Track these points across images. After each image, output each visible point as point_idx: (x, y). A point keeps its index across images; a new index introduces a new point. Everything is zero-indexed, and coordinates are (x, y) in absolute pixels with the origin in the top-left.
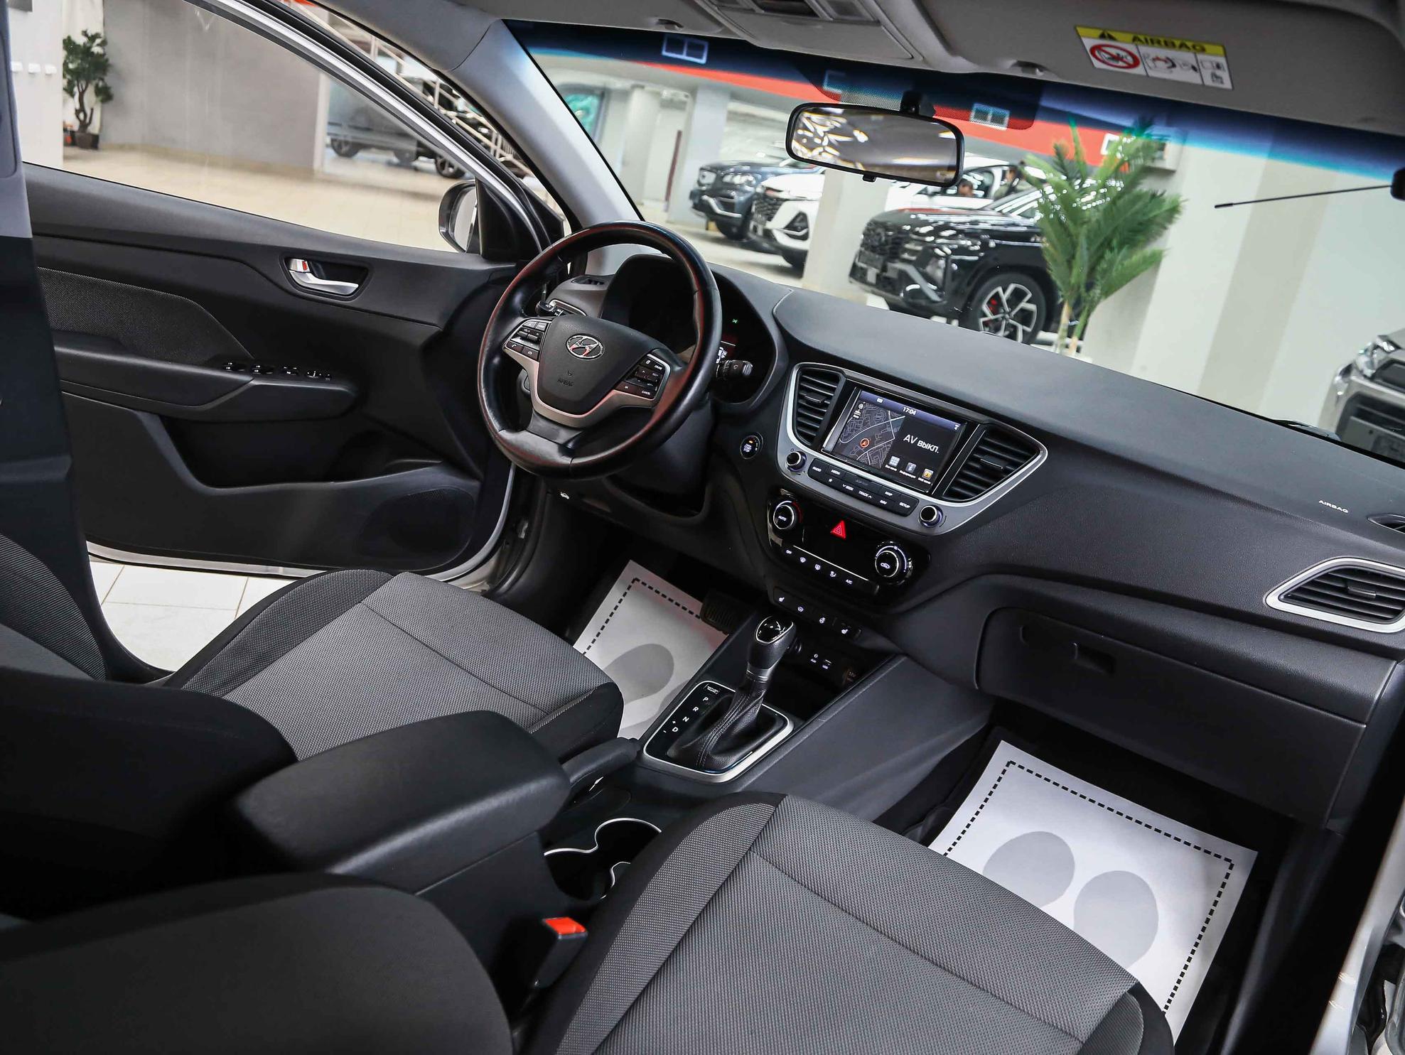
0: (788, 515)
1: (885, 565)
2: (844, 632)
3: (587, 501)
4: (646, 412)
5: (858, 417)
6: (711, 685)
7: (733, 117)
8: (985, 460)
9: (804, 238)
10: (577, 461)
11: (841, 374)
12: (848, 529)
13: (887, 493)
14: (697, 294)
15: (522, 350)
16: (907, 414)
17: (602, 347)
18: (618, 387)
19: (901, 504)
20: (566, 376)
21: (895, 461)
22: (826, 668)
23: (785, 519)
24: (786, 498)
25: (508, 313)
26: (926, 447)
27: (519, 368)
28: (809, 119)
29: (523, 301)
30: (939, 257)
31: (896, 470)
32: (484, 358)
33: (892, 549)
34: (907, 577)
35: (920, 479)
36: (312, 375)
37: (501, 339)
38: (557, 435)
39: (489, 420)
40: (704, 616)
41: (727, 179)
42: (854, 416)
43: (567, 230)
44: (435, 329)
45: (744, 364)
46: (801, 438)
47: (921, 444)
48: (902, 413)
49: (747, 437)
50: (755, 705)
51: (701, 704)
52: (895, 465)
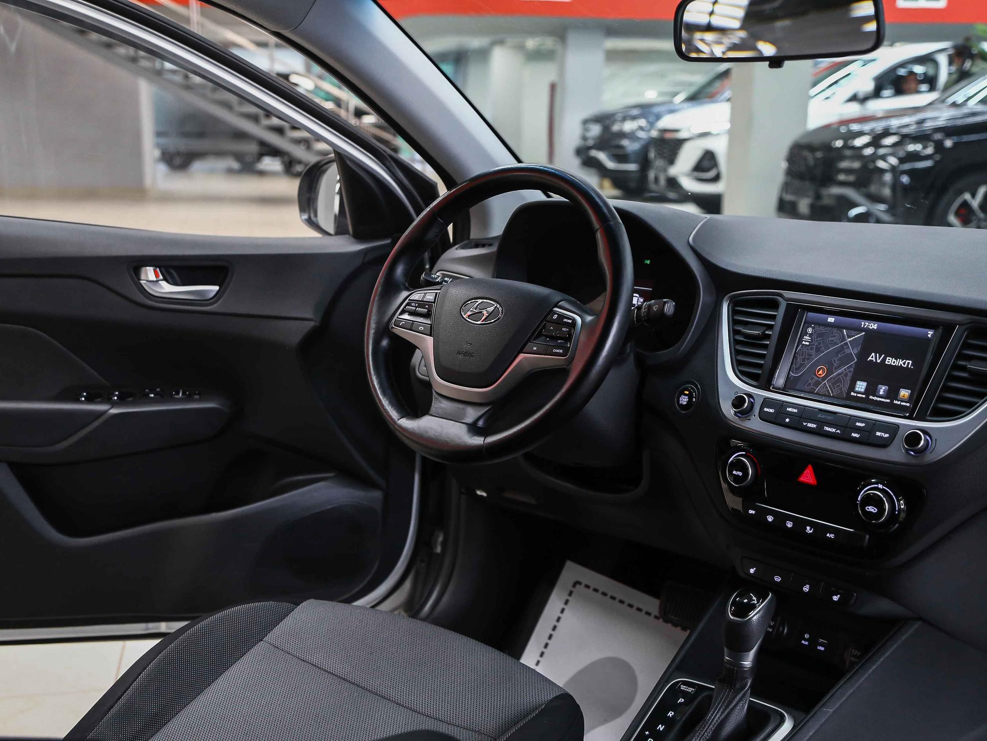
0: (744, 469)
1: (871, 509)
2: (835, 598)
3: (508, 495)
4: (561, 373)
5: (807, 343)
6: (684, 683)
7: (612, 56)
8: (971, 366)
9: (716, 179)
10: (491, 439)
11: (779, 298)
12: (817, 473)
13: (858, 424)
14: (598, 231)
15: (411, 326)
16: (867, 330)
17: (500, 309)
18: (526, 349)
19: (878, 434)
20: (466, 347)
21: (861, 386)
22: (822, 649)
23: (740, 474)
24: (739, 449)
25: (391, 289)
26: (896, 363)
27: (411, 348)
28: (702, 40)
29: (406, 273)
30: (882, 171)
31: (864, 396)
32: (371, 342)
33: (877, 489)
34: (901, 519)
35: (895, 402)
36: (179, 394)
37: (386, 319)
38: (464, 415)
39: (385, 410)
40: (665, 615)
41: (616, 128)
42: (804, 343)
43: (443, 191)
44: (312, 324)
45: (665, 303)
46: (744, 378)
47: (890, 361)
48: (861, 330)
49: (681, 388)
50: (740, 700)
51: (675, 707)
52: (863, 390)
